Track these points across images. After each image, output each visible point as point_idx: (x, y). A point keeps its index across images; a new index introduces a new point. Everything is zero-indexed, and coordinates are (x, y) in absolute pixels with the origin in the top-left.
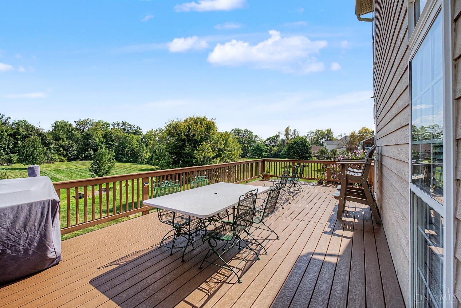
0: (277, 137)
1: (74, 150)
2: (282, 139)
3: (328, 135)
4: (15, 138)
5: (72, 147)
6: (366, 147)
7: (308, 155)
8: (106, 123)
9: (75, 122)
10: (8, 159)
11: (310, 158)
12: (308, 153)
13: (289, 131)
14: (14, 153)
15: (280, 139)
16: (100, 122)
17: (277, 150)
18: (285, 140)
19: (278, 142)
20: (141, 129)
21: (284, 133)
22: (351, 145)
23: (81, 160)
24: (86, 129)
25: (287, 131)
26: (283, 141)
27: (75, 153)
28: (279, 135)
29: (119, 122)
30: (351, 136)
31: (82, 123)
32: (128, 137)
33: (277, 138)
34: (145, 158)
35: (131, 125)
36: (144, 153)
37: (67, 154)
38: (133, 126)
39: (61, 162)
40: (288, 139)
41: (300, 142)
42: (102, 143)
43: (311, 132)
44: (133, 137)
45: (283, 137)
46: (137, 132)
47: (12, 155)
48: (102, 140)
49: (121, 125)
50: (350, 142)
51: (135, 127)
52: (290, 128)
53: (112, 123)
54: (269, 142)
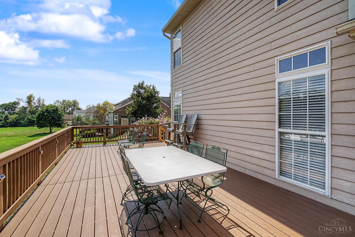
0: (15, 103)
2: (23, 107)
3: (75, 104)
6: (115, 115)
7: (61, 122)
11: (62, 125)
12: (60, 121)
13: (32, 99)
15: (21, 106)
17: (15, 119)
18: (28, 107)
19: (17, 110)
21: (25, 99)
22: (97, 114)
25: (30, 99)
26: (25, 109)
28: (18, 102)
30: (97, 107)
33: (15, 105)
40: (31, 107)
41: (52, 110)
43: (58, 101)
45: (23, 104)
50: (96, 111)
52: (33, 95)
54: (4, 109)
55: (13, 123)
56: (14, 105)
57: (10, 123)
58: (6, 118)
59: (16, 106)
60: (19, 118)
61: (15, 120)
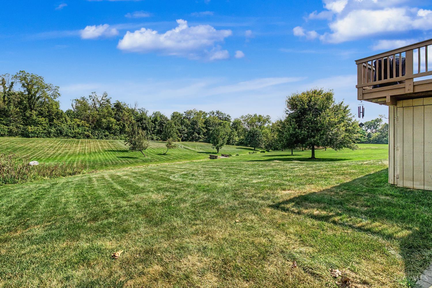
0: (378, 121)
1: (185, 133)
4: (155, 124)
5: (184, 130)
8: (204, 113)
9: (185, 112)
10: (151, 138)
14: (154, 133)
15: (383, 123)
16: (201, 112)
17: (377, 136)
19: (380, 128)
20: (230, 117)
23: (190, 141)
24: (192, 117)
27: (186, 135)
28: (381, 119)
29: (214, 111)
31: (189, 113)
32: (222, 123)
34: (235, 141)
35: (223, 114)
36: (235, 137)
37: (181, 136)
38: (224, 114)
39: (178, 141)
42: (203, 128)
44: (226, 123)
46: (227, 119)
47: (153, 135)
48: (203, 126)
49: (215, 114)
51: (226, 115)
53: (209, 112)
54: (367, 127)
55: (375, 141)
56: (376, 123)
57: (373, 140)
58: (369, 135)
59: (378, 123)
60: (382, 136)
61: (377, 138)
